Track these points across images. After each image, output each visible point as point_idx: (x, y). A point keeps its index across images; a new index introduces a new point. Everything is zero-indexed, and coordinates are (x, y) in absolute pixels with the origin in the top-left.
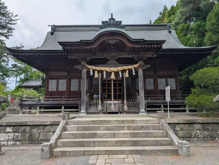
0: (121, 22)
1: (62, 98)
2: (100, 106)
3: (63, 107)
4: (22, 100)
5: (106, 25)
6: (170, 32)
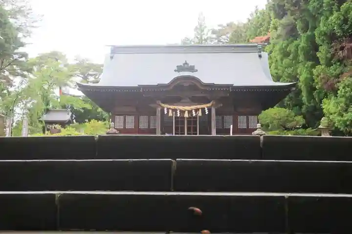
0: (194, 67)
5: (180, 69)
6: (260, 56)
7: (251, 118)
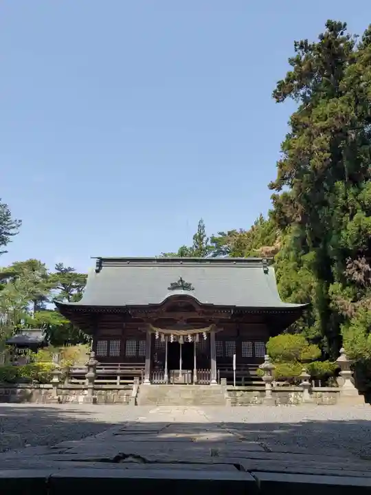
0: (190, 284)
1: (117, 365)
2: (166, 376)
3: (119, 377)
4: (69, 369)
5: (174, 287)
6: (266, 272)
7: (258, 344)
